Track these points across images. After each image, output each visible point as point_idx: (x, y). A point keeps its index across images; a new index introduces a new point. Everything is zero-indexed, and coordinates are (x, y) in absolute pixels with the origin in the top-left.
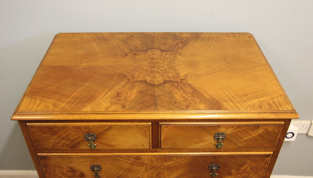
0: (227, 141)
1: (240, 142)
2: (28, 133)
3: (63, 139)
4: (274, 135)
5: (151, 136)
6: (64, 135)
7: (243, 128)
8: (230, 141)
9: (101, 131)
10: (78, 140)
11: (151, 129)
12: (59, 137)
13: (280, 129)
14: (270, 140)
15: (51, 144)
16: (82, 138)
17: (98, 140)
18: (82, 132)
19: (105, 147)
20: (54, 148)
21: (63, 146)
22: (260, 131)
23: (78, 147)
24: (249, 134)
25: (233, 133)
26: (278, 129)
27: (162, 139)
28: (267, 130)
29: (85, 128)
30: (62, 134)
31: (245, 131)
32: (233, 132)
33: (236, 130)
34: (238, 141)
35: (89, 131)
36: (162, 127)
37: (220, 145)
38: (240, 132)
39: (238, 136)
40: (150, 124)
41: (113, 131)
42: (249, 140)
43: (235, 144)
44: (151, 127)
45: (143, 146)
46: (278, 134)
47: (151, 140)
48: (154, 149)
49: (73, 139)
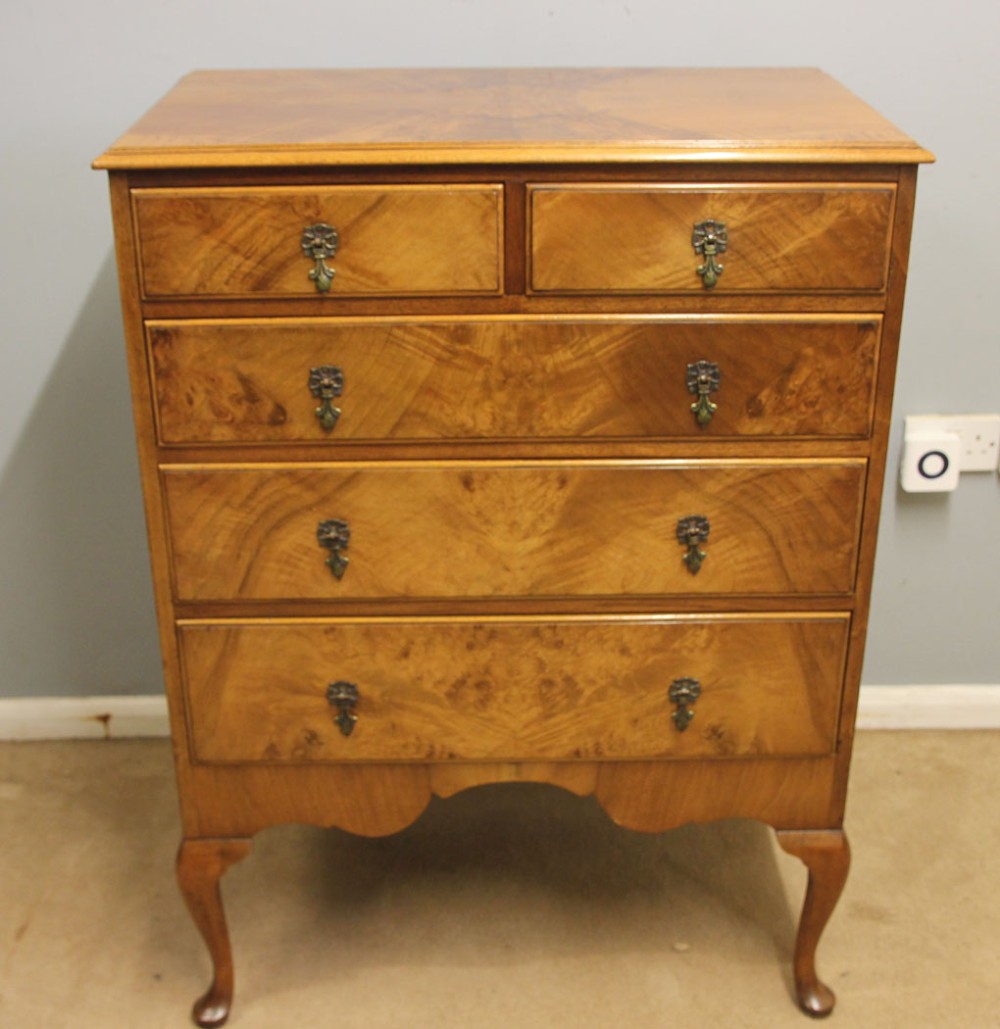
0: (733, 258)
1: (774, 261)
2: (130, 229)
3: (235, 250)
4: (872, 232)
5: (501, 239)
6: (241, 232)
7: (776, 203)
8: (744, 257)
9: (352, 216)
10: (279, 256)
11: (501, 207)
12: (223, 242)
13: (888, 209)
14: (864, 253)
15: (196, 274)
16: (293, 245)
17: (344, 251)
18: (295, 219)
19: (361, 283)
20: (205, 286)
21: (232, 281)
22: (829, 217)
23: (277, 285)
24: (797, 227)
25: (749, 224)
26: (883, 208)
27: (535, 249)
28: (848, 213)
29: (307, 205)
30: (235, 229)
31: (783, 215)
32: (746, 219)
33: (756, 213)
34: (767, 259)
35: (318, 213)
36: (535, 199)
37: (713, 269)
38: (769, 220)
39: (763, 236)
40: (500, 186)
41: (388, 216)
42: (800, 253)
43: (760, 273)
44: (501, 199)
45: (477, 276)
46: (884, 230)
47: (502, 256)
48: (511, 297)
49: (265, 249)
